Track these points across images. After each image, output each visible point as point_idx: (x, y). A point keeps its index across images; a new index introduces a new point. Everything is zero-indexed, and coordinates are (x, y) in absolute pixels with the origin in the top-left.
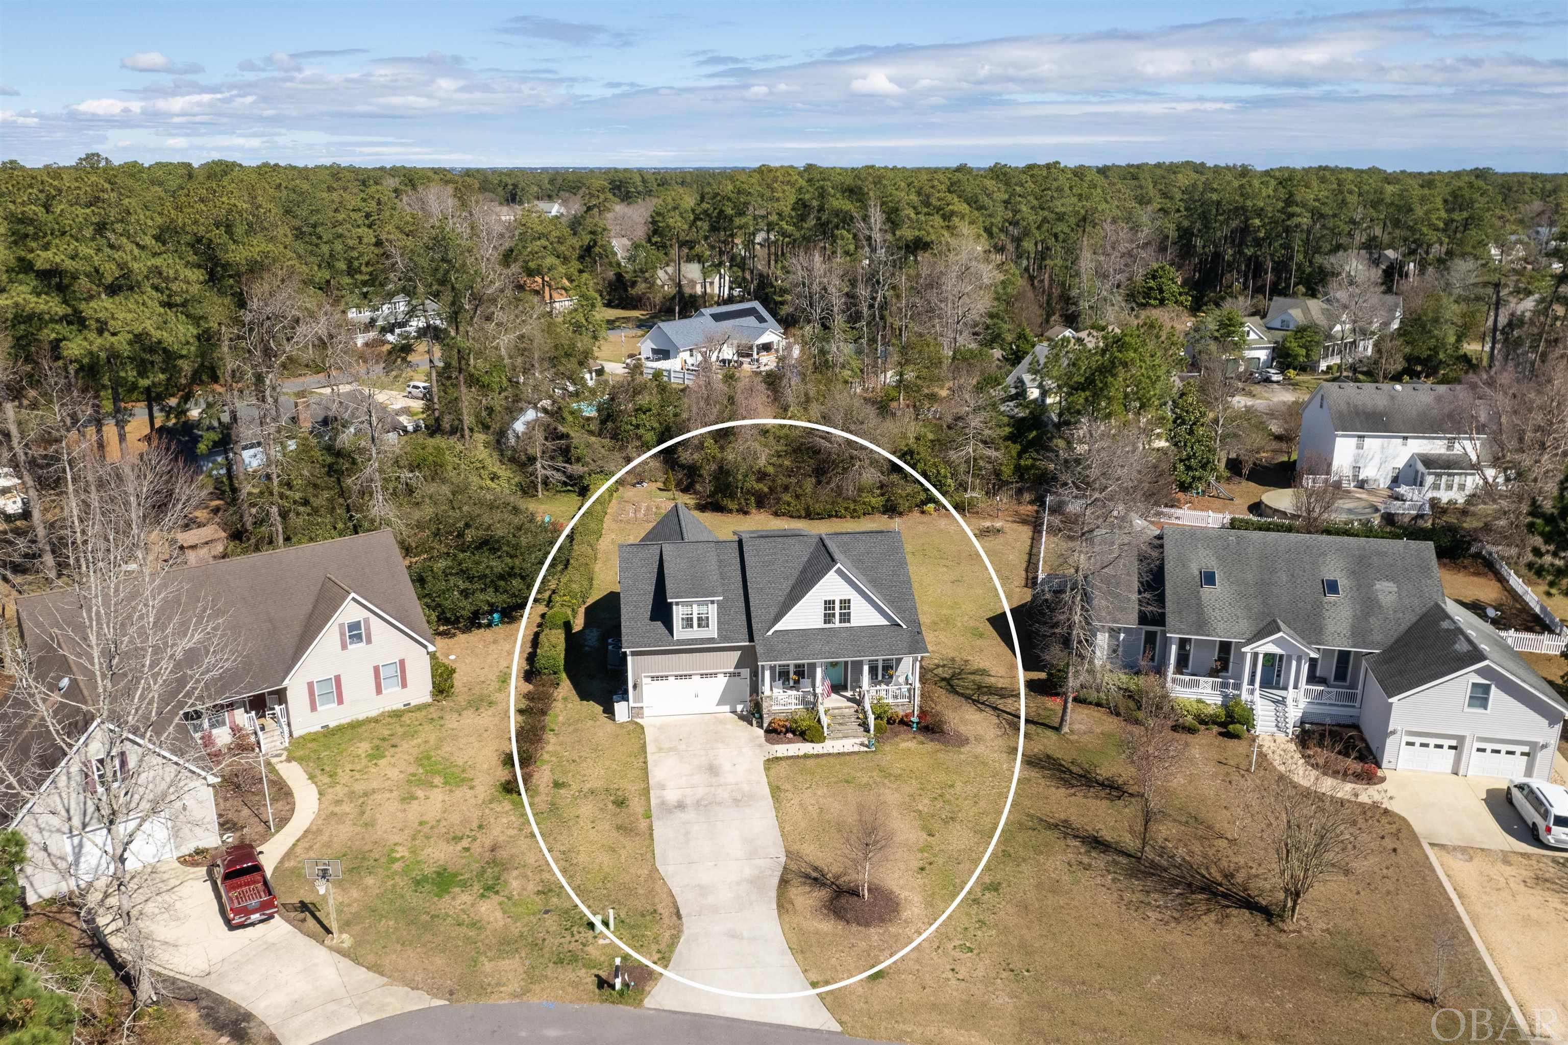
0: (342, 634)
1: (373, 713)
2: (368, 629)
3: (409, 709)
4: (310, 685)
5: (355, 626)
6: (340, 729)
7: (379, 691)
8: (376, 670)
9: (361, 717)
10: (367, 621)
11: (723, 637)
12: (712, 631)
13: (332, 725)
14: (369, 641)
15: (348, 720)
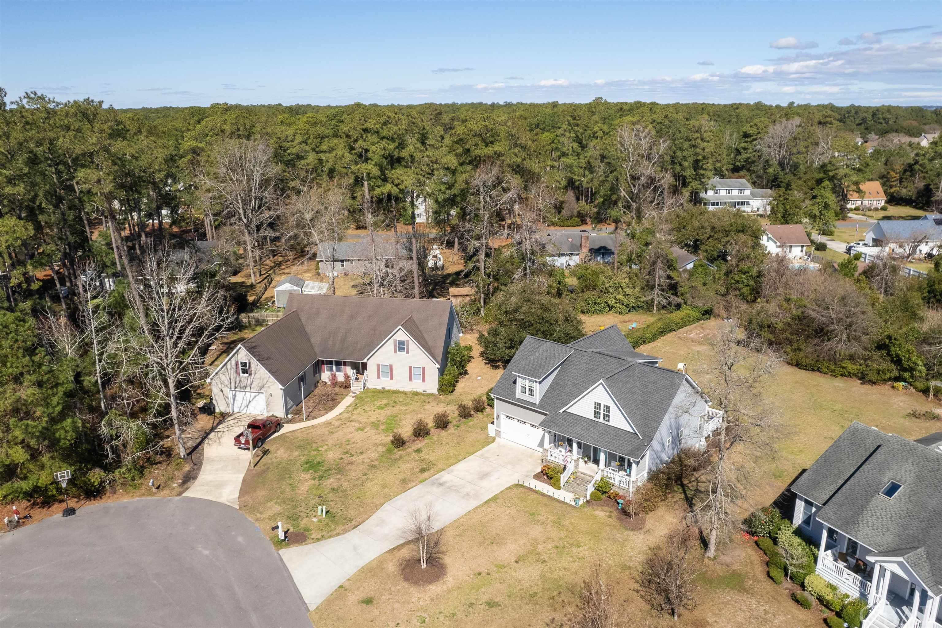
0: (395, 345)
1: (407, 390)
2: (408, 346)
3: (425, 394)
4: (378, 365)
5: (401, 343)
6: (389, 391)
7: (411, 379)
8: (410, 368)
9: (401, 389)
10: (407, 341)
11: (541, 405)
12: (536, 399)
13: (387, 388)
14: (408, 353)
15: (395, 389)
